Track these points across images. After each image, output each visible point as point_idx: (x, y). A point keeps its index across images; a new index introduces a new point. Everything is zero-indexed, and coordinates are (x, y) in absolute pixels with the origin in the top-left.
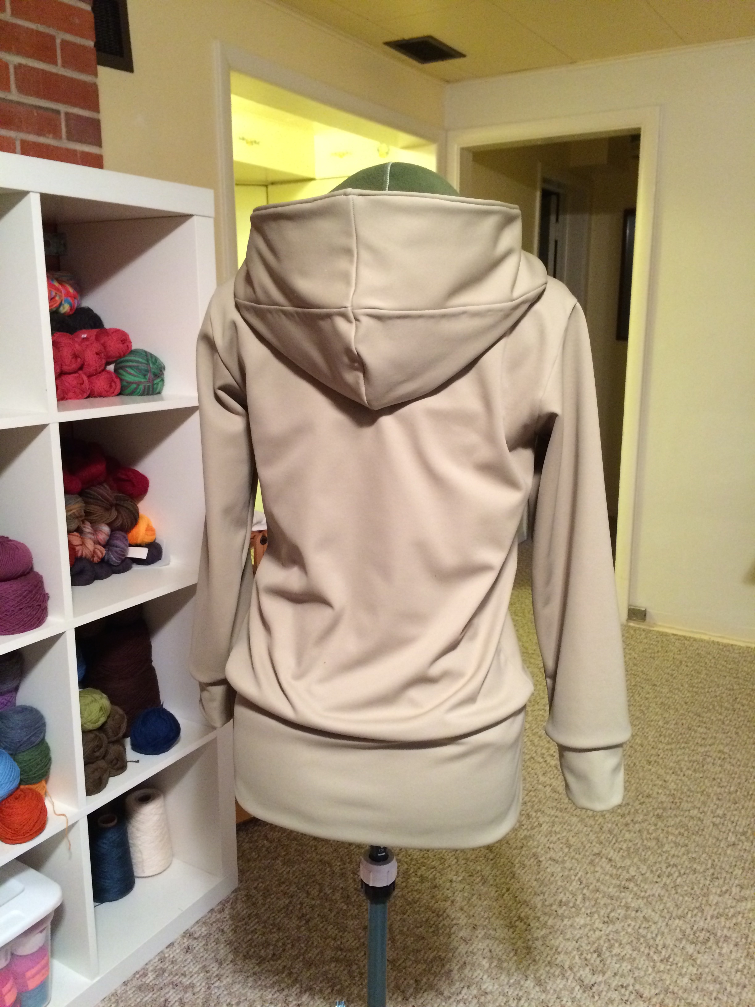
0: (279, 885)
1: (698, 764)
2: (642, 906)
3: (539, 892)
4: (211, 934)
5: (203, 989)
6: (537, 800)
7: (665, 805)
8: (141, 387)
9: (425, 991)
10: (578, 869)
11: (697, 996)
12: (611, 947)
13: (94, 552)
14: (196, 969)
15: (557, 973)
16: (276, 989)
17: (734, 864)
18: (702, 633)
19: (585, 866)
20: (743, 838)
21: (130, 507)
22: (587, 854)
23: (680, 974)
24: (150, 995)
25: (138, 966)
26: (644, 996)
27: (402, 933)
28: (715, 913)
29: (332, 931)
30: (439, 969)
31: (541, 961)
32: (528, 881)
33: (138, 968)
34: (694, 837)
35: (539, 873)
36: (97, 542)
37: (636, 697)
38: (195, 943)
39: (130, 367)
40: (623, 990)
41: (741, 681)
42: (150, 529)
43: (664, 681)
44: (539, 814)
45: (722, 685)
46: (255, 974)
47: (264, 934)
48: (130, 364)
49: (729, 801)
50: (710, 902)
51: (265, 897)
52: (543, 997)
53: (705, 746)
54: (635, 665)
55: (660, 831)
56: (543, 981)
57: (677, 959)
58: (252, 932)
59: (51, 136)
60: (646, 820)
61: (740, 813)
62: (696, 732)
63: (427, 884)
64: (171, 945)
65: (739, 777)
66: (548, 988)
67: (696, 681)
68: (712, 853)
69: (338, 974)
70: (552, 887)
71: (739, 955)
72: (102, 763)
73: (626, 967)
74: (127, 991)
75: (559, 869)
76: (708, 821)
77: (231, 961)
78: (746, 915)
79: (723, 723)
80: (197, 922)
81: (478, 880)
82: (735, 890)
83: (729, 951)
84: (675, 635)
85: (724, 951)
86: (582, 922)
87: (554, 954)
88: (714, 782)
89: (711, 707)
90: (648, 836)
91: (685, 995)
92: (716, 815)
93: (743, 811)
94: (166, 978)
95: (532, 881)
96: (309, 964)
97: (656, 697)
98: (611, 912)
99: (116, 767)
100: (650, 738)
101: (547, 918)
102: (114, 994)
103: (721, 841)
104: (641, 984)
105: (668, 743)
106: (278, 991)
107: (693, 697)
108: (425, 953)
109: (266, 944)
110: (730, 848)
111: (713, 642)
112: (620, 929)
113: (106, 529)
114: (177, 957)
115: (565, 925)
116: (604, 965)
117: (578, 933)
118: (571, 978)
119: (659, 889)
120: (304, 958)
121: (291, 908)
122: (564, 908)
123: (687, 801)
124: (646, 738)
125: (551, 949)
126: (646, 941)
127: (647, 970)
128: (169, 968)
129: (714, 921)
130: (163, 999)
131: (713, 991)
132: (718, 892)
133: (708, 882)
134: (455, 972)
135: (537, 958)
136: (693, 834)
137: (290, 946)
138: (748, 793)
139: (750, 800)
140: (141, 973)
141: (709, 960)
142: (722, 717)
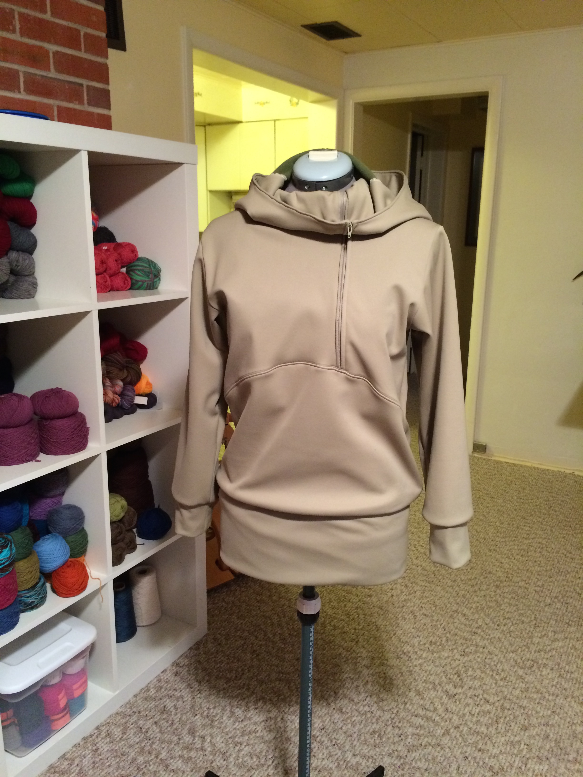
0: (236, 632)
1: (524, 551)
2: (487, 644)
3: (416, 636)
4: (191, 664)
5: (190, 699)
6: (412, 575)
7: (502, 578)
8: (145, 284)
9: (342, 698)
10: (442, 620)
11: (526, 701)
12: (466, 671)
13: (113, 399)
14: (183, 686)
15: (430, 687)
16: (240, 698)
17: (550, 617)
18: (526, 461)
19: (447, 619)
20: (556, 600)
21: (135, 368)
22: (448, 611)
23: (514, 688)
24: (153, 703)
25: (143, 685)
26: (490, 701)
27: (323, 662)
28: (537, 649)
29: (275, 661)
30: (351, 685)
31: (419, 680)
32: (409, 629)
33: (143, 686)
34: (522, 600)
35: (415, 623)
36: (115, 393)
37: (480, 505)
38: (181, 670)
39: (139, 270)
40: (476, 698)
41: (554, 495)
42: (149, 384)
43: (499, 494)
44: (414, 584)
45: (541, 498)
46: (224, 689)
47: (228, 663)
48: (138, 268)
49: (546, 575)
50: (533, 642)
51: (227, 640)
52: (422, 702)
53: (529, 539)
54: (479, 484)
55: (498, 596)
56: (421, 693)
57: (512, 678)
58: (220, 662)
59: (77, 102)
60: (488, 589)
61: (554, 583)
62: (522, 529)
63: (338, 631)
64: (164, 671)
65: (553, 561)
66: (425, 697)
67: (522, 495)
68: (535, 610)
69: (281, 688)
70: (425, 632)
71: (554, 676)
72: (122, 544)
73: (477, 683)
74: (137, 701)
75: (429, 621)
76: (532, 589)
77: (207, 681)
78: (558, 650)
79: (542, 524)
80: (181, 656)
81: (374, 628)
82: (550, 634)
83: (547, 673)
84: (507, 463)
85: (543, 673)
86: (446, 655)
87: (428, 675)
88: (535, 564)
89: (533, 513)
90: (490, 599)
91: (518, 701)
92: (537, 585)
93: (556, 583)
94: (163, 692)
95: (411, 628)
96: (261, 682)
97: (494, 506)
98: (466, 648)
99: (130, 547)
100: (490, 534)
101: (422, 652)
102: (129, 702)
103: (540, 602)
104: (487, 694)
105: (503, 538)
106: (241, 699)
107: (520, 506)
108: (340, 675)
109: (230, 670)
110: (547, 607)
111: (534, 468)
112: (472, 660)
113: (121, 383)
114: (169, 679)
115: (435, 657)
116: (462, 682)
117: (443, 662)
118: (440, 690)
119: (499, 634)
120: (257, 679)
121: (245, 647)
122: (434, 646)
123: (517, 577)
124: (488, 534)
125: (426, 672)
126: (490, 667)
127: (492, 685)
128: (165, 685)
129: (536, 654)
130: (162, 706)
131: (536, 698)
132: (539, 635)
133: (532, 629)
134: (361, 687)
135: (417, 678)
136: (521, 597)
137: (247, 671)
138: (559, 571)
139: (561, 575)
140: (146, 689)
141: (533, 679)
142: (540, 520)
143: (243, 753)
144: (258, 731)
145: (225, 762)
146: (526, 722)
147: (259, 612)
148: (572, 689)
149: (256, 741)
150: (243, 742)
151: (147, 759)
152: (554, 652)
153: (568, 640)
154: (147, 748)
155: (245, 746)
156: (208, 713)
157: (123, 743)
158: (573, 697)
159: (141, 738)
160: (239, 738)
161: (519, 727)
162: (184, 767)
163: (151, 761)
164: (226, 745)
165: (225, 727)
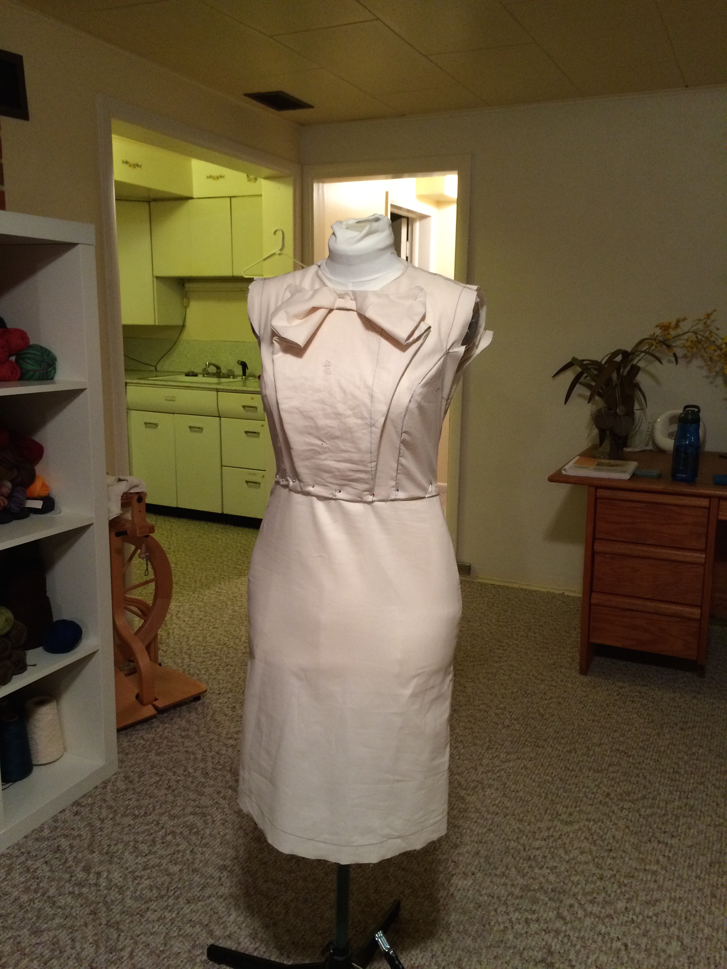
0: (152, 769)
1: (492, 674)
5: (89, 837)
14: (83, 825)
17: (505, 739)
18: (513, 583)
20: (516, 722)
21: (28, 469)
24: (46, 843)
28: (485, 770)
29: (192, 796)
33: (36, 826)
34: (479, 723)
36: (1, 495)
38: (82, 809)
39: (29, 358)
41: (537, 616)
42: (44, 485)
45: (522, 620)
47: (138, 800)
48: (29, 356)
49: (511, 698)
50: (483, 764)
51: (140, 777)
53: (500, 662)
58: (129, 799)
61: (517, 706)
62: (495, 653)
64: (63, 811)
65: (521, 683)
67: (502, 617)
68: (491, 732)
71: (497, 795)
72: (7, 663)
74: (27, 842)
76: (492, 712)
78: (507, 771)
79: (517, 646)
80: (84, 795)
82: (502, 755)
83: (490, 793)
84: (492, 585)
85: (487, 793)
88: (501, 687)
89: (510, 635)
92: (498, 708)
93: (519, 705)
96: (174, 817)
99: (18, 668)
102: (17, 844)
103: (499, 724)
107: (497, 628)
109: (139, 807)
110: (505, 729)
111: (521, 589)
114: (68, 818)
120: (169, 814)
121: (160, 783)
123: (479, 700)
128: (62, 825)
129: (484, 776)
130: (56, 845)
131: (474, 818)
132: (490, 757)
133: (483, 752)
136: (479, 721)
137: (158, 807)
138: (526, 693)
139: (526, 697)
140: (39, 829)
141: (475, 799)
142: (517, 642)
143: (142, 886)
144: (162, 865)
145: (121, 896)
146: (458, 840)
147: (181, 748)
148: (514, 807)
149: (158, 874)
150: (144, 876)
151: (31, 897)
152: (503, 772)
153: (520, 761)
154: (33, 887)
155: (146, 880)
156: (108, 850)
157: (6, 883)
158: (513, 815)
159: (28, 877)
160: (140, 872)
161: (449, 846)
162: (73, 902)
163: (36, 899)
164: (124, 879)
165: (126, 862)
